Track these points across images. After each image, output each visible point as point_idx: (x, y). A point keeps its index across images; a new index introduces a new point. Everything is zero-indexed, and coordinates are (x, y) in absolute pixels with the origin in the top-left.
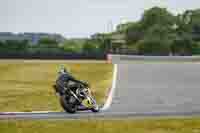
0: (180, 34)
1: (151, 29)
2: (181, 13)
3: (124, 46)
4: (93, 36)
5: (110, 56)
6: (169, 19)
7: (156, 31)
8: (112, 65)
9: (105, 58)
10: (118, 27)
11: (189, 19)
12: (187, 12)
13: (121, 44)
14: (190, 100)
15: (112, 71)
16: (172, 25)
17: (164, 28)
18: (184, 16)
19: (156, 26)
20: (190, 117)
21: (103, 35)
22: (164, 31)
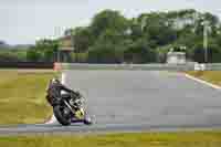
4: (38, 43)
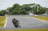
0: (22, 10)
1: (15, 9)
2: (22, 5)
3: (9, 13)
5: (5, 15)
6: (19, 6)
7: (16, 9)
8: (6, 17)
9: (4, 16)
10: (7, 8)
11: (24, 6)
12: (24, 5)
13: (8, 12)
14: (24, 25)
15: (6, 18)
16: (20, 8)
17: (18, 8)
18: (23, 6)
19: (16, 8)
20: (25, 29)
21: (4, 10)
22: (18, 9)
